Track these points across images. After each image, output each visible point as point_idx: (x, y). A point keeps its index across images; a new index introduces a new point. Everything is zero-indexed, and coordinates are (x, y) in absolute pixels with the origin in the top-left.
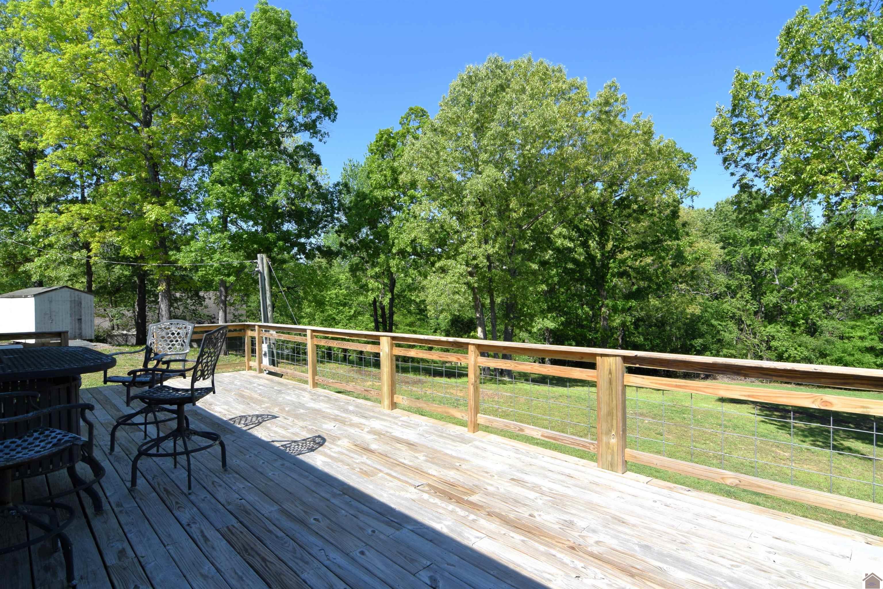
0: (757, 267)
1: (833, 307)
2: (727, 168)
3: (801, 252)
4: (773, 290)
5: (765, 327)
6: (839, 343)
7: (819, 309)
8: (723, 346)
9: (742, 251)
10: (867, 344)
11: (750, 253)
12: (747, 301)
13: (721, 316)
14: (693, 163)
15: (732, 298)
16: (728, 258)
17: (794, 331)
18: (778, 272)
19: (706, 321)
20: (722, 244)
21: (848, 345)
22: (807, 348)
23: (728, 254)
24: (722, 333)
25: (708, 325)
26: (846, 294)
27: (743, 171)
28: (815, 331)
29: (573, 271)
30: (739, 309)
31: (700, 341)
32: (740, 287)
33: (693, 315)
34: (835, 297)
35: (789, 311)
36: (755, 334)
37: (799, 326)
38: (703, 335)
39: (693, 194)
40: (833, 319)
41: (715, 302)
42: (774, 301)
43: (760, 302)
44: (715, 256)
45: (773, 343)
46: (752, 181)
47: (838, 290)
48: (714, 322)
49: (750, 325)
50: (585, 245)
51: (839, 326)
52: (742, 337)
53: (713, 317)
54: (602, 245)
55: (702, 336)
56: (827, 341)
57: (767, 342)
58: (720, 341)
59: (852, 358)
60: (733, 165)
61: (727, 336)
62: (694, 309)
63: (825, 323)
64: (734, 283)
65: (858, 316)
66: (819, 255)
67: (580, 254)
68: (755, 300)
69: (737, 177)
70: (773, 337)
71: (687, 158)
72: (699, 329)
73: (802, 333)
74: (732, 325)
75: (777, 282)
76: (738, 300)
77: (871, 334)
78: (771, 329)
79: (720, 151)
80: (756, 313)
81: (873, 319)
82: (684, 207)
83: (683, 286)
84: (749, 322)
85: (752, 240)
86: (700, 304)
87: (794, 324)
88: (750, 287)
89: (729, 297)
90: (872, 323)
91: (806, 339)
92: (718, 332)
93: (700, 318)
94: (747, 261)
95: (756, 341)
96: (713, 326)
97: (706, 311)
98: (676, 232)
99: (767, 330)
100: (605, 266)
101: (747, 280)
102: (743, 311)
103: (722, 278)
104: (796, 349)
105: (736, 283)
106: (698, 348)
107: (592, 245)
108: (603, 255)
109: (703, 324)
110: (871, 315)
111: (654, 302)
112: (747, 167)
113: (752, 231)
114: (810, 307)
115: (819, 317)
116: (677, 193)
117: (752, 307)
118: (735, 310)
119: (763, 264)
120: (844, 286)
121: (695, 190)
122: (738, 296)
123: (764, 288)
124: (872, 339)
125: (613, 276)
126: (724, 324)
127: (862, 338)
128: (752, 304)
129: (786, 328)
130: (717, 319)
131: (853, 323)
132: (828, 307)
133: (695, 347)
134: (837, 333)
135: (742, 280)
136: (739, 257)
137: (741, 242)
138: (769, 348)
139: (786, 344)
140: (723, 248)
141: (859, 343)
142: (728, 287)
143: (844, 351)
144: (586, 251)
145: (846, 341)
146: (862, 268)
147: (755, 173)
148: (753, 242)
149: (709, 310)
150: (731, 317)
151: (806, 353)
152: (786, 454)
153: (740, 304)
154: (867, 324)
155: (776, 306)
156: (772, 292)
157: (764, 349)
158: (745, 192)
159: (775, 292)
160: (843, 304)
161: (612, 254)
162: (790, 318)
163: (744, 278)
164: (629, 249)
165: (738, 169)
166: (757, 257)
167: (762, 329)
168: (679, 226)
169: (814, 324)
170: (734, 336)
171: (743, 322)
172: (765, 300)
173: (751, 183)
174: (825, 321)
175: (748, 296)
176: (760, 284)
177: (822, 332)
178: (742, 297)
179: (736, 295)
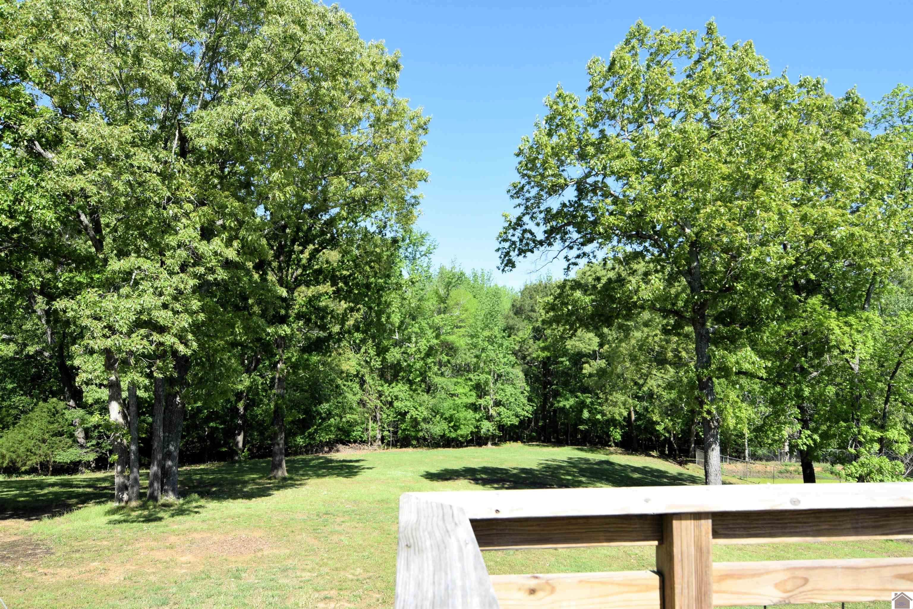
1: (444, 365)
6: (448, 401)
10: (469, 400)
15: (356, 353)
17: (413, 390)
22: (425, 407)
24: (346, 394)
28: (429, 389)
30: (362, 367)
31: (326, 405)
32: (364, 340)
34: (445, 355)
35: (408, 368)
36: (378, 394)
37: (417, 384)
40: (444, 376)
43: (383, 358)
45: (397, 404)
49: (372, 384)
51: (449, 383)
52: (363, 398)
57: (391, 403)
58: (342, 404)
59: (460, 416)
64: (359, 336)
68: (380, 356)
70: (397, 398)
73: (422, 391)
75: (397, 337)
76: (361, 356)
77: (470, 391)
78: (394, 388)
81: (471, 376)
84: (371, 382)
87: (413, 382)
88: (374, 341)
90: (470, 380)
91: (425, 397)
92: (343, 393)
95: (379, 402)
96: (339, 386)
99: (390, 389)
102: (366, 369)
104: (417, 409)
106: (323, 415)
117: (375, 365)
118: (359, 368)
122: (362, 351)
123: (384, 343)
124: (472, 396)
126: (348, 384)
127: (465, 395)
128: (376, 361)
129: (406, 387)
131: (457, 380)
132: (441, 364)
134: (448, 390)
139: (408, 404)
141: (464, 400)
142: (353, 341)
143: (455, 409)
145: (454, 399)
150: (355, 376)
151: (425, 413)
153: (365, 360)
154: (467, 381)
155: (398, 362)
156: (393, 347)
159: (397, 347)
160: (451, 361)
162: (410, 376)
167: (385, 388)
169: (431, 382)
171: (365, 382)
174: (439, 378)
176: (381, 338)
177: (436, 390)
178: (366, 352)
179: (359, 350)
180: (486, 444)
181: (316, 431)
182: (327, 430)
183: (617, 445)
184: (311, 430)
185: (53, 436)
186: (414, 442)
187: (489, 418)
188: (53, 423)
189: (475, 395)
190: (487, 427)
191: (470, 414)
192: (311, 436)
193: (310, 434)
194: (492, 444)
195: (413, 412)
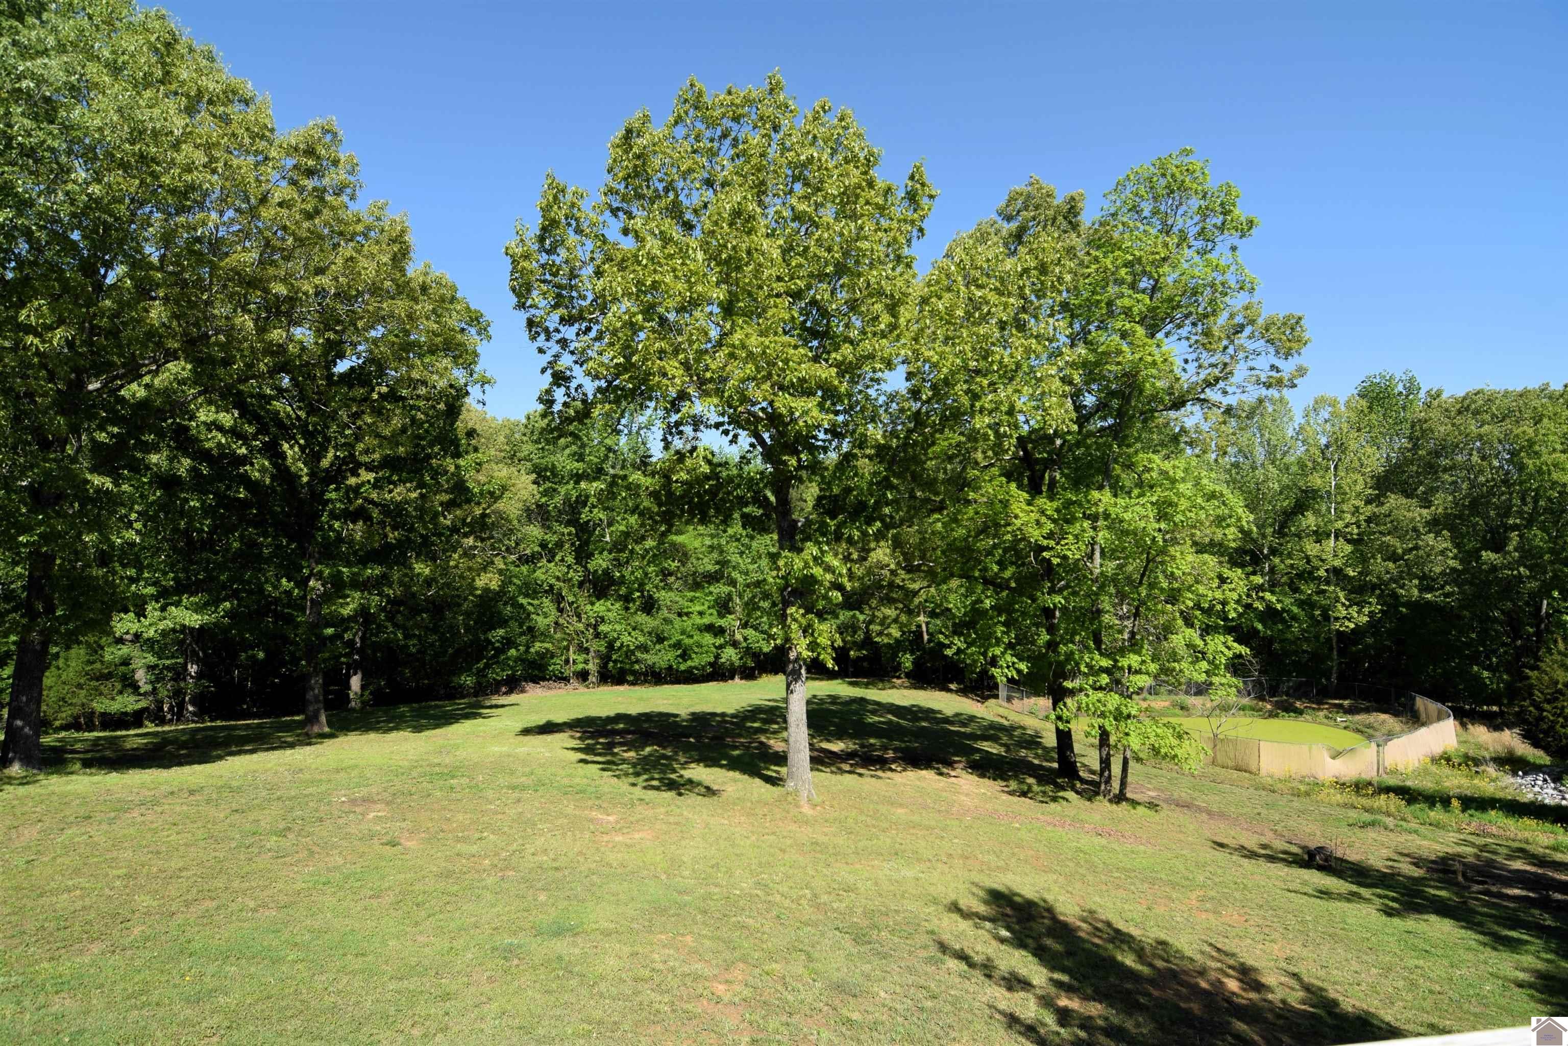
0: (583, 516)
1: (671, 574)
2: (533, 338)
3: (633, 489)
4: (603, 550)
5: (593, 604)
6: (677, 622)
7: (657, 576)
8: (534, 638)
9: (563, 490)
10: (706, 620)
11: (575, 494)
12: (569, 567)
13: (532, 590)
14: (485, 330)
15: (549, 561)
16: (543, 500)
17: (627, 609)
18: (610, 524)
19: (511, 599)
20: (534, 476)
21: (688, 623)
22: (642, 631)
23: (545, 493)
24: (533, 616)
25: (512, 605)
26: (684, 555)
27: (556, 348)
28: (652, 607)
29: (244, 503)
30: (558, 579)
31: (501, 632)
32: (560, 545)
33: (486, 590)
34: (673, 561)
35: (622, 581)
36: (579, 616)
37: (634, 600)
38: (506, 622)
39: (485, 382)
40: (671, 589)
41: (524, 569)
42: (604, 565)
43: (586, 567)
44: (524, 494)
45: (603, 628)
46: (571, 370)
47: (677, 550)
48: (522, 600)
49: (573, 603)
50: (273, 451)
51: (677, 599)
52: (561, 621)
53: (520, 593)
54: (313, 457)
55: (503, 623)
56: (664, 619)
57: (595, 627)
58: (531, 629)
59: (691, 641)
60: (543, 337)
61: (541, 622)
62: (489, 581)
63: (663, 596)
64: (552, 539)
65: (696, 586)
66: (655, 495)
67: (263, 470)
68: (581, 565)
69: (548, 357)
70: (603, 620)
71: (475, 319)
72: (500, 613)
73: (637, 610)
74: (547, 603)
75: (608, 539)
76: (556, 565)
77: (709, 608)
78: (600, 607)
79: (521, 306)
80: (581, 585)
81: (712, 589)
82: (470, 402)
83: (470, 541)
84: (571, 599)
85: (577, 474)
86: (500, 572)
87: (627, 599)
88: (573, 544)
89: (544, 560)
90: (711, 593)
91: (642, 618)
92: (529, 614)
93: (500, 594)
94: (570, 505)
95: (581, 626)
96: (522, 606)
97: (510, 583)
98: (456, 442)
99: (595, 608)
100: (317, 498)
101: (569, 534)
102: (564, 582)
103: (535, 531)
104: (629, 634)
105: (555, 538)
106: (497, 645)
107: (290, 453)
108: (312, 475)
109: (505, 604)
110: (710, 583)
111: (422, 568)
112: (563, 343)
113: (577, 461)
114: (646, 574)
115: (656, 587)
116: (459, 375)
117: (576, 576)
118: (553, 581)
119: (591, 512)
120: (683, 545)
121: (488, 375)
122: (558, 558)
123: (592, 547)
124: (711, 614)
125: (333, 516)
126: (536, 602)
127: (701, 614)
128: (576, 571)
129: (618, 605)
130: (527, 596)
131: (692, 594)
132: (665, 574)
133: (493, 644)
134: (675, 607)
135: (563, 535)
136: (558, 500)
137: (563, 478)
138: (597, 635)
139: (618, 627)
140: (535, 482)
141: (699, 621)
142: (543, 545)
143: (683, 632)
144: (274, 465)
145: (685, 618)
146: (704, 521)
147: (574, 358)
148: (578, 478)
149: (515, 580)
150: (546, 592)
151: (642, 639)
152: (611, 818)
153: (562, 570)
154: (706, 595)
155: (606, 572)
156: (601, 553)
157: (590, 637)
158: (559, 386)
159: (605, 553)
160: (682, 569)
161: (335, 475)
162: (623, 591)
163: (566, 531)
164: (370, 468)
165: (549, 344)
166: (582, 500)
167: (589, 607)
168: (461, 433)
169: (651, 597)
170: (550, 620)
171: (563, 598)
172: (592, 566)
173: (568, 373)
174: (663, 593)
175: (570, 559)
176: (587, 543)
177: (659, 609)
178: (562, 560)
179: (554, 557)
180: (732, 678)
181: (487, 666)
182: (504, 665)
183: (908, 675)
184: (481, 665)
185: (91, 679)
186: (630, 678)
187: (735, 644)
188: (93, 663)
189: (715, 613)
190: (730, 655)
191: (708, 639)
192: (481, 673)
193: (479, 671)
194: (741, 679)
195: (626, 639)
